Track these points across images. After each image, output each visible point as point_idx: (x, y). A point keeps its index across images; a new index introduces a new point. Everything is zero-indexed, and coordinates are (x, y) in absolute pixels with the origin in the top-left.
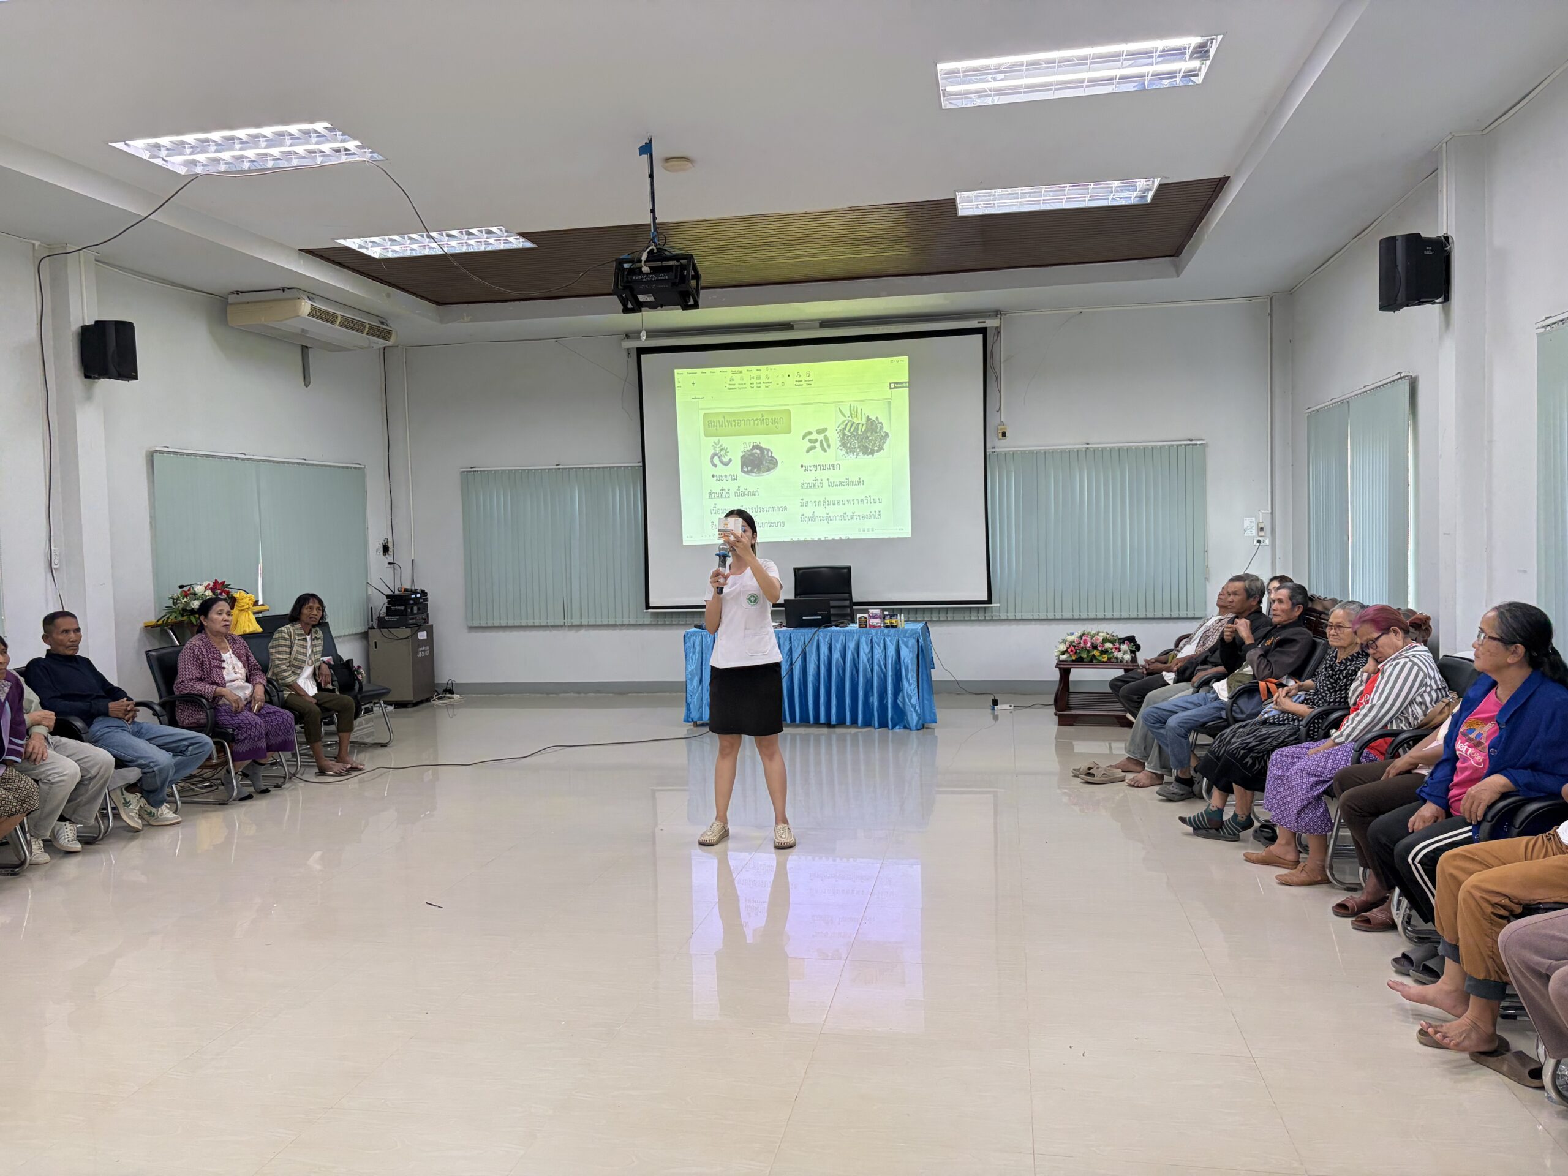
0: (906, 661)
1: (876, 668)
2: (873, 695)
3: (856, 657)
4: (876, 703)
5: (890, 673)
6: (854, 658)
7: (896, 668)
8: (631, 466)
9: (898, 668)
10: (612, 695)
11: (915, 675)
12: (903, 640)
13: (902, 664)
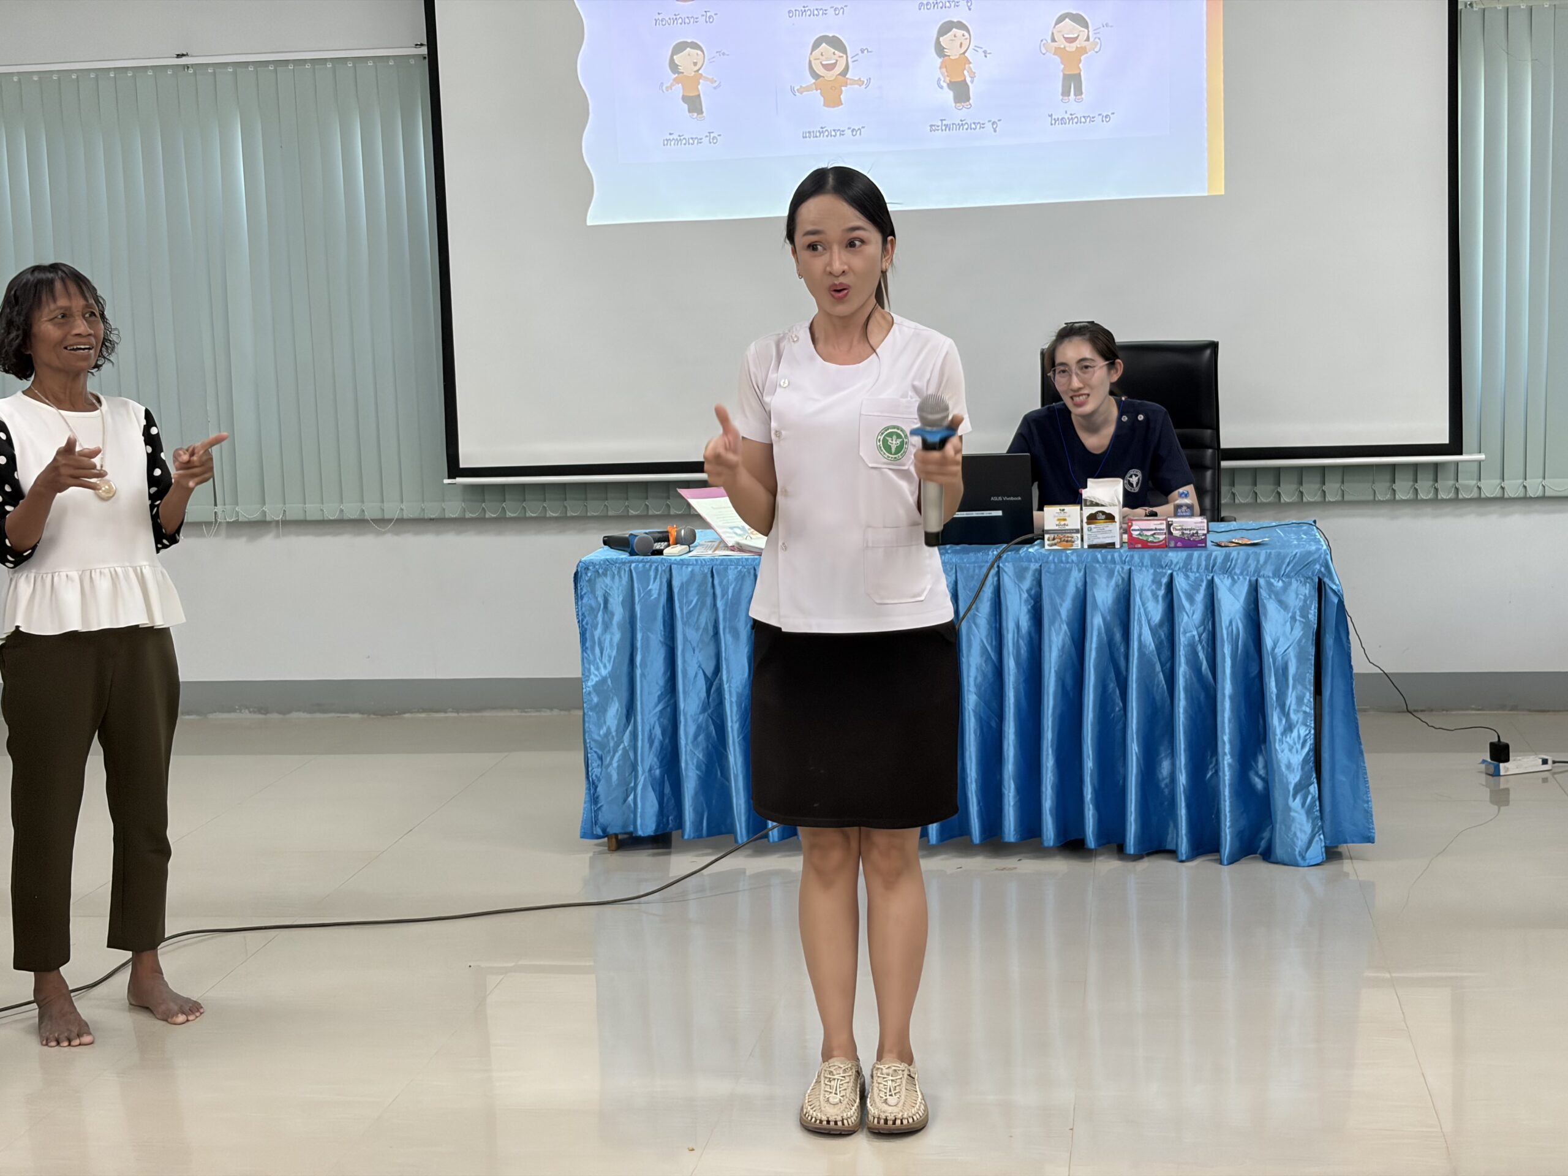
0: (1279, 651)
1: (1182, 671)
2: (1173, 754)
3: (1118, 636)
4: (1182, 779)
5: (1227, 688)
6: (1111, 642)
7: (1246, 673)
8: (394, 57)
9: (1254, 671)
10: (357, 716)
11: (1309, 697)
12: (1270, 585)
13: (1268, 661)
